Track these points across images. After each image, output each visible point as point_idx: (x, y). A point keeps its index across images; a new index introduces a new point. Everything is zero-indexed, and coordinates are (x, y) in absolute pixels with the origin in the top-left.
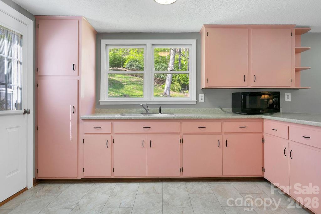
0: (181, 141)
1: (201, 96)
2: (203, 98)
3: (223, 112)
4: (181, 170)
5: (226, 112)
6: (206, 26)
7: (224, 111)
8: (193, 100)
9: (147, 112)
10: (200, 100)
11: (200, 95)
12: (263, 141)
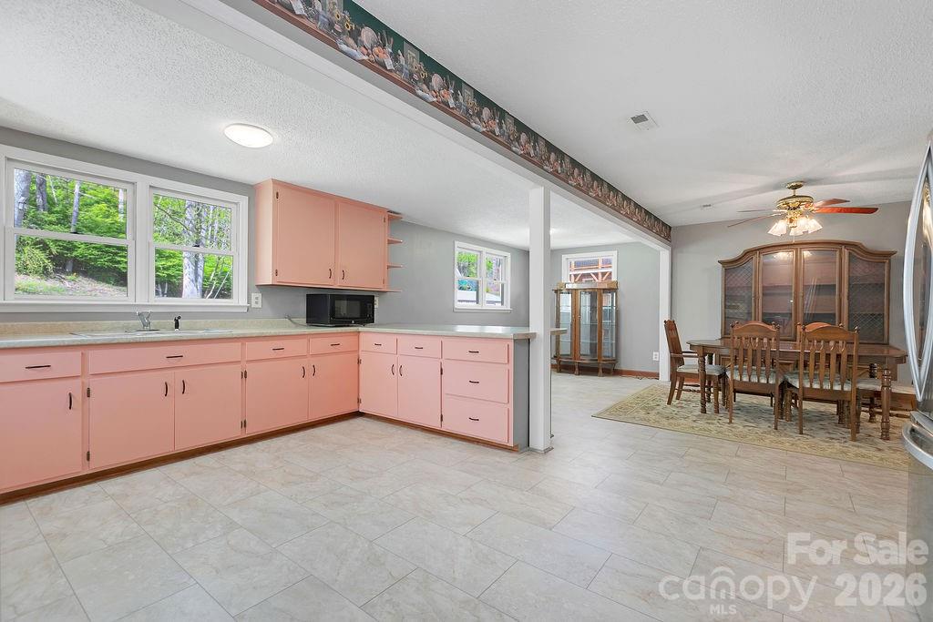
0: (245, 375)
1: (257, 298)
2: (260, 300)
3: (294, 326)
4: (244, 424)
5: (297, 325)
6: (275, 182)
7: (295, 323)
8: (241, 304)
9: (146, 326)
10: (254, 305)
11: (254, 296)
12: (359, 362)
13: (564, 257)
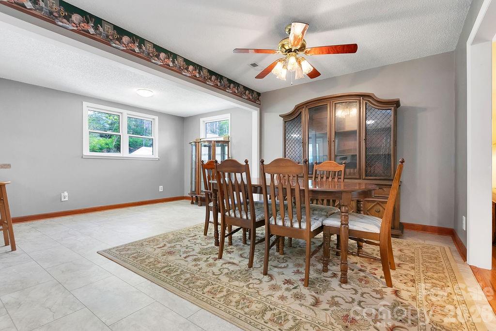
13: (202, 120)
